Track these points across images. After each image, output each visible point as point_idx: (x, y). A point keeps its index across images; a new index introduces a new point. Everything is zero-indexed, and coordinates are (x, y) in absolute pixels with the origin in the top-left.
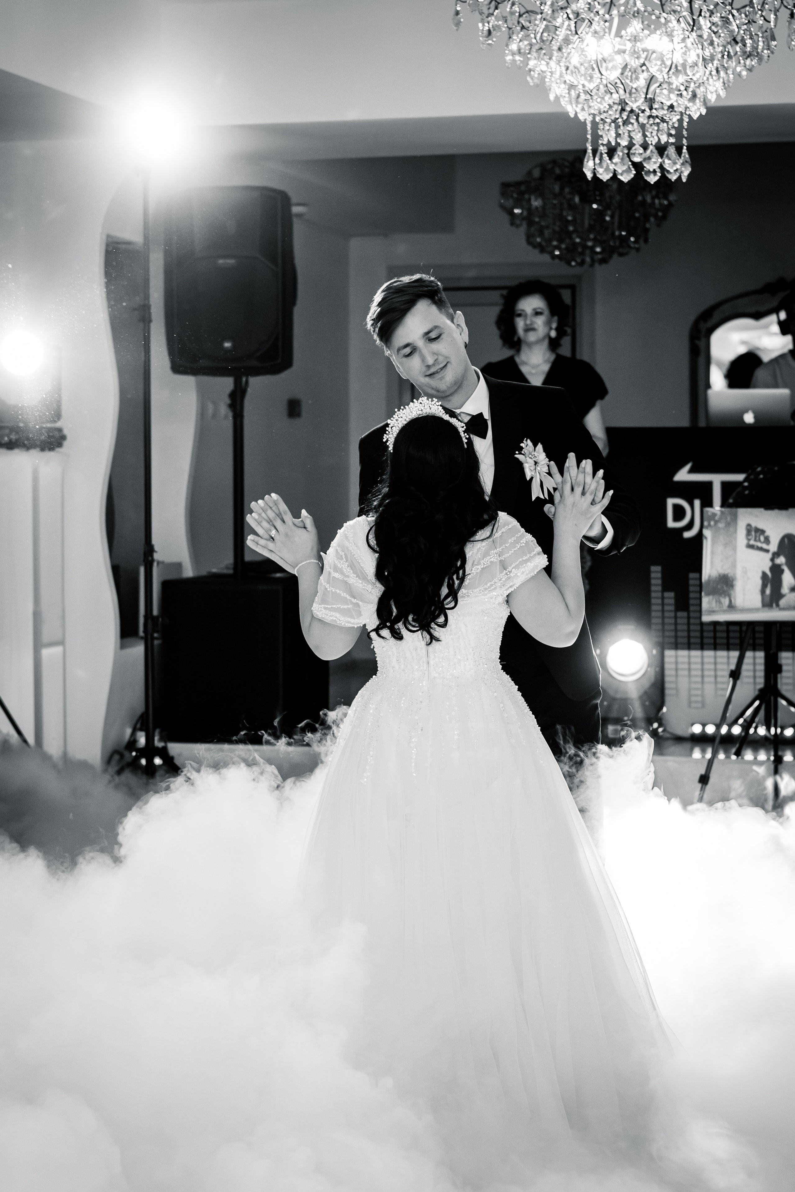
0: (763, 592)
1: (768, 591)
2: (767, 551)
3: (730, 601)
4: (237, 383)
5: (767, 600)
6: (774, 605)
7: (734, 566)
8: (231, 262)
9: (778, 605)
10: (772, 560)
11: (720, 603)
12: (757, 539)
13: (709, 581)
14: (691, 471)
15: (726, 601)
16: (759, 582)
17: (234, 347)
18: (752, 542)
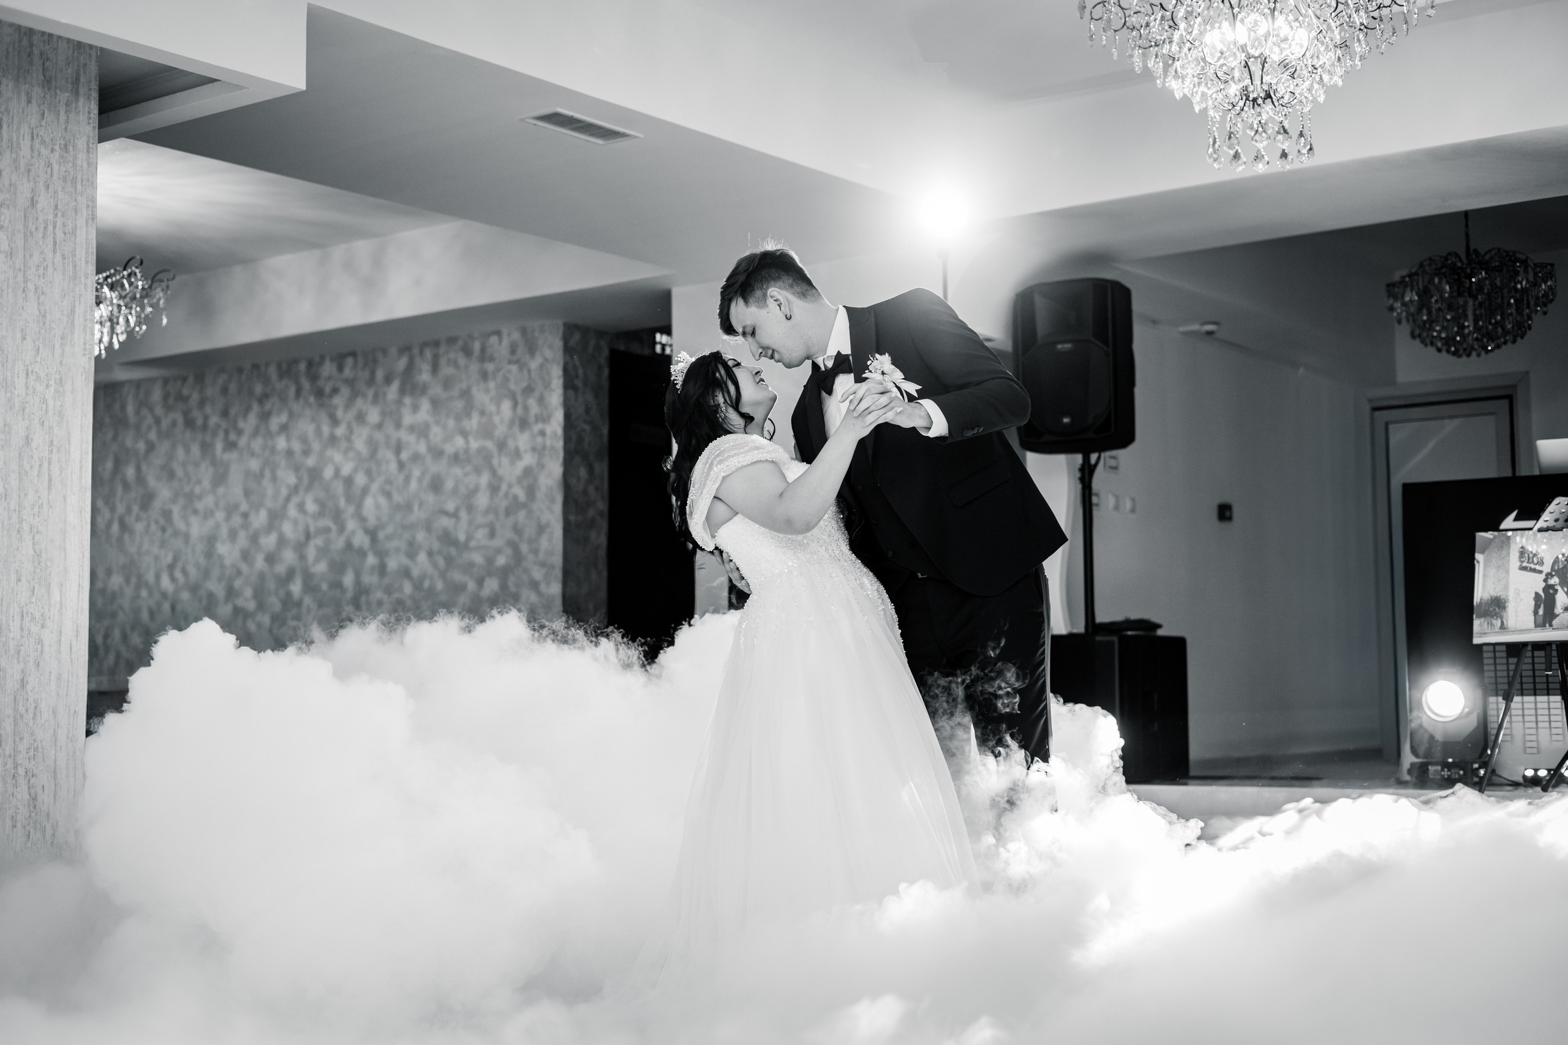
0: (1536, 613)
1: (1541, 612)
2: (1540, 572)
3: (1502, 623)
4: (1086, 459)
5: (1540, 620)
6: (1547, 625)
7: (1506, 588)
8: (1068, 346)
9: (1551, 625)
10: (1545, 581)
11: (1492, 624)
12: (1531, 561)
13: (1480, 604)
14: (1516, 519)
15: (1498, 623)
16: (1532, 603)
17: (1072, 420)
18: (1525, 564)
